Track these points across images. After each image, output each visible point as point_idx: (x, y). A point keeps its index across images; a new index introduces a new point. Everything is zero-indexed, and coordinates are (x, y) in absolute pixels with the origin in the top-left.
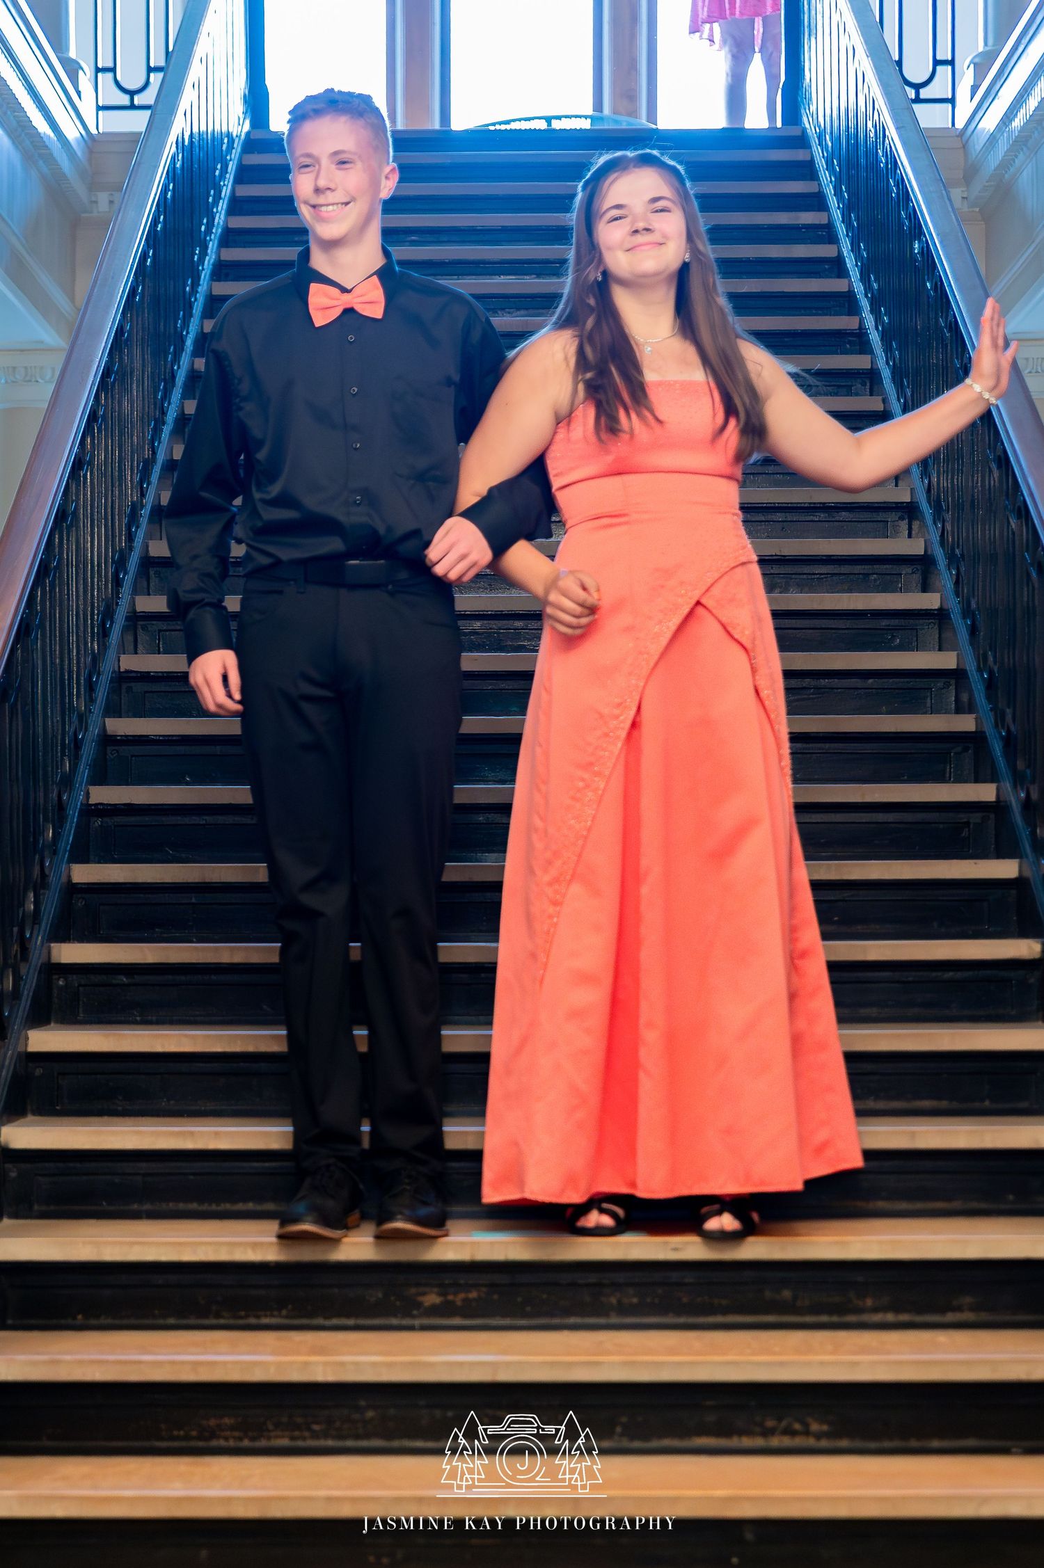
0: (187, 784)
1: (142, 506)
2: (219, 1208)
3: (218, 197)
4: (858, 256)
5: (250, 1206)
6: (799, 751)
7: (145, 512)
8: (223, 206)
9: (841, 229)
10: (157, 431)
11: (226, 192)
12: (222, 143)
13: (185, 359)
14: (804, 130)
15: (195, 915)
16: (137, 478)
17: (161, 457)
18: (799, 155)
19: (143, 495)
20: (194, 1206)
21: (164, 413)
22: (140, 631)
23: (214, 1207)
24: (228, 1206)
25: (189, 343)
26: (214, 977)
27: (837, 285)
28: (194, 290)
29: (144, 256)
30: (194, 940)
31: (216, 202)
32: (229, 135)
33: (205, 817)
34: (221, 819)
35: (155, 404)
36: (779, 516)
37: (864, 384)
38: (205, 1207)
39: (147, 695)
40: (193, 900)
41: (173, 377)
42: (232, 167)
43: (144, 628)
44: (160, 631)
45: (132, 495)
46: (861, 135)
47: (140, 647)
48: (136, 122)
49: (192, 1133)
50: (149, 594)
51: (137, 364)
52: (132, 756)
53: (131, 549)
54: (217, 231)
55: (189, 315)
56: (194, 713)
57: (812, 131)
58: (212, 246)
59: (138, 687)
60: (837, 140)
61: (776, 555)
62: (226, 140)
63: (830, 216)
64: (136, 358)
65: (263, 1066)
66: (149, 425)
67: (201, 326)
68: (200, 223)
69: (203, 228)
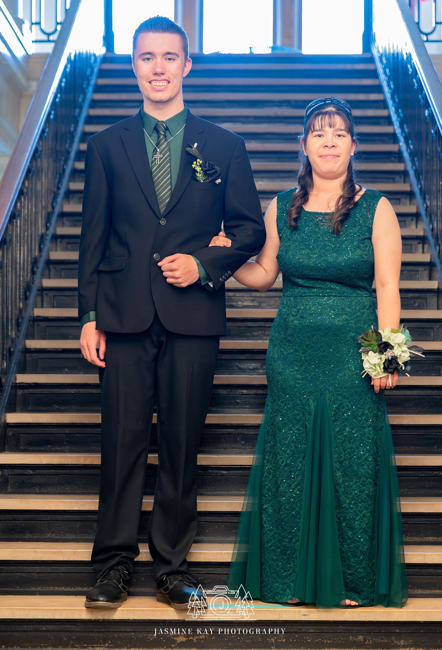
0: (66, 373)
1: (47, 235)
2: (75, 590)
3: (88, 85)
4: (398, 116)
7: (49, 238)
8: (91, 89)
9: (390, 103)
10: (55, 198)
11: (93, 82)
12: (90, 58)
13: (70, 163)
14: (372, 55)
15: (67, 439)
16: (44, 222)
17: (57, 210)
18: (370, 67)
19: (47, 229)
20: (63, 589)
21: (59, 188)
22: (45, 296)
23: (72, 589)
25: (72, 155)
26: (75, 471)
27: (387, 129)
28: (75, 130)
29: (49, 114)
30: (67, 451)
31: (87, 87)
32: (94, 55)
33: (74, 390)
34: (82, 390)
35: (54, 185)
37: (401, 177)
38: (68, 589)
39: (47, 328)
40: (67, 432)
41: (64, 170)
42: (96, 70)
43: (47, 294)
44: (55, 296)
45: (41, 230)
46: (400, 58)
47: (45, 304)
48: (48, 48)
49: (62, 552)
50: (49, 278)
51: (45, 165)
52: (40, 358)
53: (40, 256)
54: (88, 101)
55: (72, 142)
57: (376, 55)
58: (85, 108)
59: (43, 324)
60: (388, 59)
62: (93, 58)
63: (385, 96)
64: (45, 163)
66: (51, 195)
67: (79, 146)
68: (79, 97)
69: (80, 100)
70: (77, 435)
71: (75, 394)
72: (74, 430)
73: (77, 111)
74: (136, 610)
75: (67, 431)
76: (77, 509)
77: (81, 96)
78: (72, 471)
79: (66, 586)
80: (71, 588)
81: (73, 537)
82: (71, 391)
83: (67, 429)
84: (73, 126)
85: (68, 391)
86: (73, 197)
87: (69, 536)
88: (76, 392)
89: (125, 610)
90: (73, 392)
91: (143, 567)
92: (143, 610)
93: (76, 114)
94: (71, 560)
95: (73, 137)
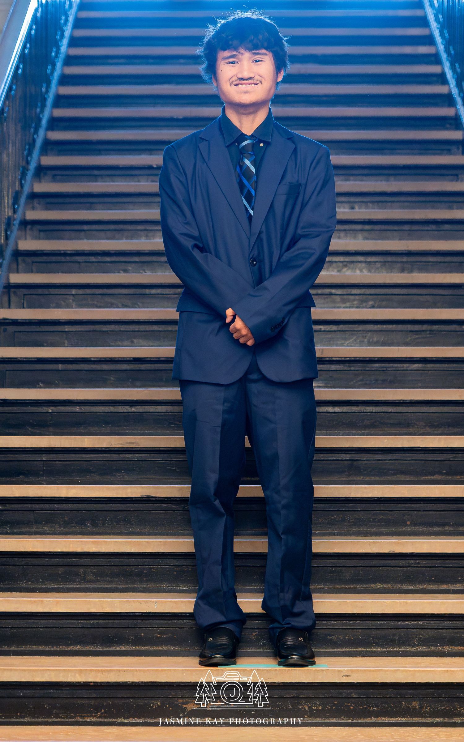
0: (41, 387)
1: (14, 219)
2: (58, 649)
3: (62, 36)
4: (454, 71)
5: (79, 648)
6: (420, 369)
7: (16, 223)
8: (65, 41)
9: (444, 56)
10: (24, 174)
11: (68, 33)
12: (65, 3)
13: (42, 132)
15: (44, 468)
16: (11, 202)
17: (26, 190)
19: (15, 211)
21: (28, 163)
22: (12, 295)
23: (55, 648)
24: (64, 648)
25: (44, 122)
26: (56, 506)
27: (442, 90)
28: (47, 91)
29: (17, 67)
30: (44, 483)
31: (61, 40)
33: (52, 408)
34: (62, 409)
35: (23, 158)
36: (407, 227)
37: (458, 148)
38: (50, 648)
39: (17, 334)
40: (44, 459)
41: (34, 142)
42: (71, 19)
43: (15, 293)
44: (24, 295)
45: (8, 212)
47: (13, 304)
49: (42, 602)
50: (18, 272)
53: (7, 244)
54: (62, 56)
55: (43, 106)
56: (45, 344)
58: (59, 65)
59: (11, 329)
61: (405, 250)
62: (68, 4)
63: (437, 49)
64: (12, 129)
65: (87, 561)
66: (19, 171)
67: (52, 113)
68: (51, 51)
69: (53, 54)
70: (57, 462)
71: (53, 414)
72: (53, 457)
73: (50, 67)
74: (136, 670)
75: (44, 457)
76: (59, 551)
77: (54, 49)
78: (51, 506)
79: (47, 644)
80: (53, 647)
81: (54, 585)
82: (48, 410)
83: (44, 455)
84: (44, 85)
85: (45, 409)
86: (45, 174)
87: (48, 585)
88: (54, 411)
89: (122, 670)
90: (50, 411)
91: (142, 620)
92: (144, 671)
93: (49, 72)
94: (53, 611)
95: (44, 100)
